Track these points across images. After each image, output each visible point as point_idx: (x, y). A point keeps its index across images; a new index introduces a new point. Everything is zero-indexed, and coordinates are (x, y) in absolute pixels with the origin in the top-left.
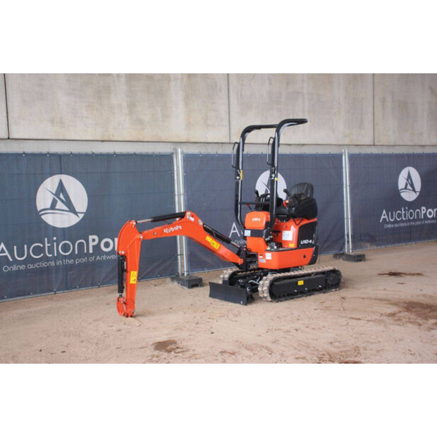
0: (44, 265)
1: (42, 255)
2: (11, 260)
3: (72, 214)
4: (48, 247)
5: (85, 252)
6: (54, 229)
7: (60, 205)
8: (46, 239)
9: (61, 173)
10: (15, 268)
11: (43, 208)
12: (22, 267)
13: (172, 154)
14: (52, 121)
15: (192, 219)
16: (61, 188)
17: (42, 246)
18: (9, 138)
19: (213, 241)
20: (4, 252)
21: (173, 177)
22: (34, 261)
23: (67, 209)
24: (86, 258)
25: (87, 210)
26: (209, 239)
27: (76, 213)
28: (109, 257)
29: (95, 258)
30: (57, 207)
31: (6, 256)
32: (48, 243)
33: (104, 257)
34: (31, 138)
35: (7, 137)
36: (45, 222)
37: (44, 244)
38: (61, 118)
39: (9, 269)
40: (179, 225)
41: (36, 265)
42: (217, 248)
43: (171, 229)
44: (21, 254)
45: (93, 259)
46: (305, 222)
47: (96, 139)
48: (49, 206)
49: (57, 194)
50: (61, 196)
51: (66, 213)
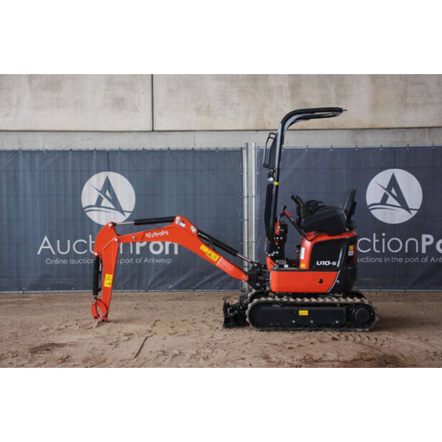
0: (87, 261)
1: (86, 251)
2: (54, 253)
3: (118, 213)
4: (92, 244)
5: (131, 252)
6: (99, 226)
7: (105, 202)
8: (90, 236)
9: (109, 170)
10: (57, 262)
11: (88, 205)
12: (65, 262)
13: (242, 149)
14: (198, 110)
15: (183, 225)
16: (108, 185)
17: (86, 242)
18: (153, 131)
19: (210, 251)
20: (48, 245)
21: (242, 176)
22: (76, 257)
23: (112, 206)
24: (132, 260)
25: (134, 209)
26: (204, 248)
27: (122, 212)
28: (158, 261)
29: (143, 261)
30: (102, 205)
31: (49, 249)
32: (92, 240)
33: (153, 260)
34: (175, 129)
35: (151, 129)
36: (90, 219)
37: (88, 240)
38: (209, 106)
39: (52, 262)
40: (165, 230)
41: (79, 261)
42: (215, 260)
43: (155, 234)
44: (64, 248)
45: (140, 261)
46: (326, 238)
47: (248, 128)
48: (94, 203)
49: (103, 191)
50: (108, 193)
51: (112, 211)
